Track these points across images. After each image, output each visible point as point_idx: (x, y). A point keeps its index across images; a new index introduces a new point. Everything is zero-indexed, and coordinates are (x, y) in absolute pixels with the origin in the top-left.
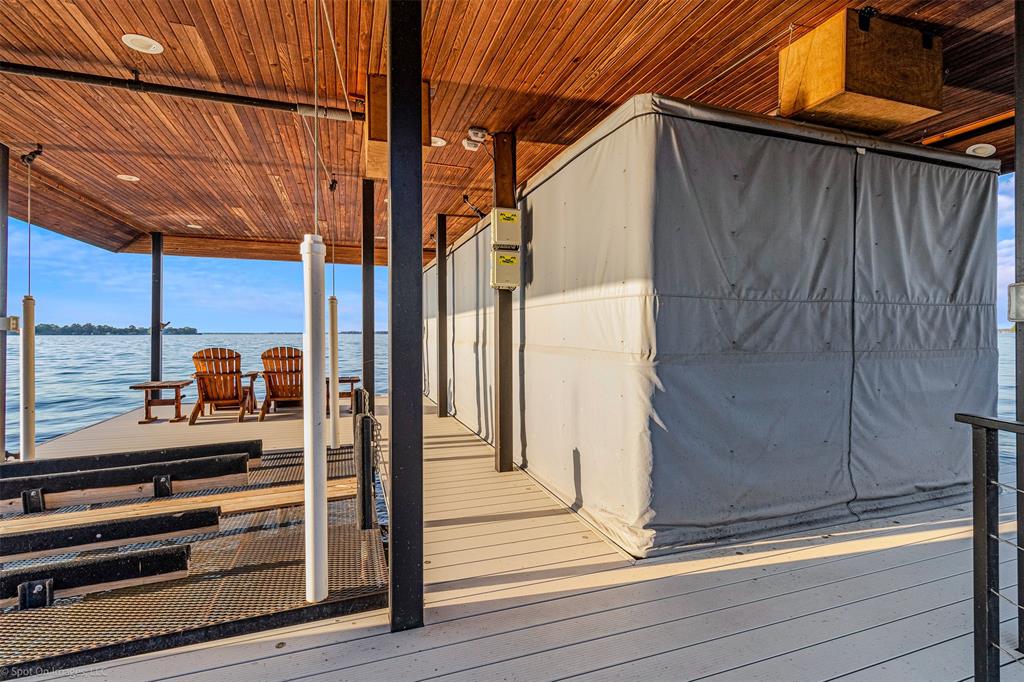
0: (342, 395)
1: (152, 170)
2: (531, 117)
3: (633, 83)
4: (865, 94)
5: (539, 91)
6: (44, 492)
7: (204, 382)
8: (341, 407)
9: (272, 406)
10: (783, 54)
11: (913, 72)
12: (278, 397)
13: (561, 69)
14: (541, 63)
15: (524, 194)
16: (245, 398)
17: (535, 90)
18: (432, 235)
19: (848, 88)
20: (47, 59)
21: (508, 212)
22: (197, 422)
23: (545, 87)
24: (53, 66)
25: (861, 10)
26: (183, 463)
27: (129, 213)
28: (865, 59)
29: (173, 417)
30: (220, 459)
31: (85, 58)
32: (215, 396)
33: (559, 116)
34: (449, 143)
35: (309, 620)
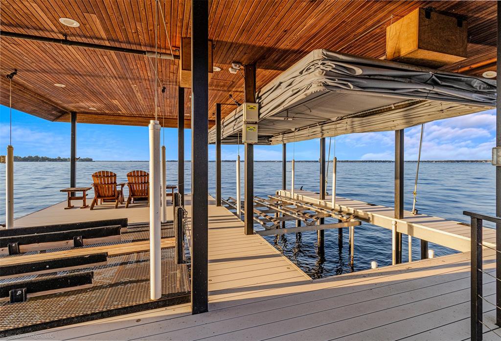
0: (168, 195)
1: (72, 82)
2: (263, 58)
3: (314, 42)
4: (428, 50)
5: (267, 46)
6: (19, 244)
7: (98, 188)
8: (167, 201)
9: (132, 200)
10: (388, 29)
11: (452, 39)
12: (136, 196)
13: (278, 35)
14: (268, 32)
15: (260, 95)
16: (118, 197)
17: (265, 45)
18: (213, 114)
19: (419, 48)
20: (21, 29)
21: (252, 105)
22: (94, 208)
23: (270, 43)
24: (24, 33)
25: (426, 9)
26: (88, 230)
27: (60, 102)
28: (428, 33)
29: (82, 206)
30: (106, 228)
31: (40, 29)
32: (103, 195)
33: (277, 57)
34: (222, 69)
35: (152, 309)
